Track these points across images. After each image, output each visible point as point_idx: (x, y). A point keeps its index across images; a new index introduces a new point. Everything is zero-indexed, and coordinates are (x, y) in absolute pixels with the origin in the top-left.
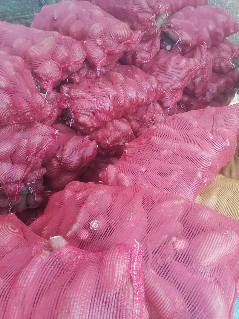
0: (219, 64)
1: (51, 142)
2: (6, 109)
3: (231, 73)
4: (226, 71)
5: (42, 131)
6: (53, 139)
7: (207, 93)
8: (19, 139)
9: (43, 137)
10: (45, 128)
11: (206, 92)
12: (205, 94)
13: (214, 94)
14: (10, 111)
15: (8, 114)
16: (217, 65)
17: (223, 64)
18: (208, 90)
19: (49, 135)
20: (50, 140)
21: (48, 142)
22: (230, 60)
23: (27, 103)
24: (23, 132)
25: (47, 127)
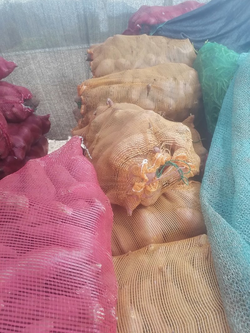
0: (11, 111)
3: (30, 118)
4: (24, 117)
7: (16, 150)
11: (13, 149)
12: (13, 151)
13: (24, 148)
16: (8, 113)
17: (15, 110)
18: (14, 146)
22: (21, 103)
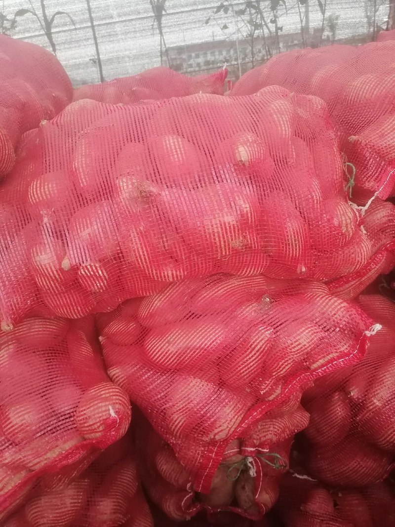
1: (343, 355)
2: (234, 228)
5: (324, 313)
6: (353, 347)
8: (250, 323)
9: (323, 334)
10: (336, 306)
14: (245, 237)
15: (237, 243)
19: (342, 331)
20: (342, 349)
21: (335, 355)
23: (302, 220)
24: (266, 303)
25: (345, 304)
